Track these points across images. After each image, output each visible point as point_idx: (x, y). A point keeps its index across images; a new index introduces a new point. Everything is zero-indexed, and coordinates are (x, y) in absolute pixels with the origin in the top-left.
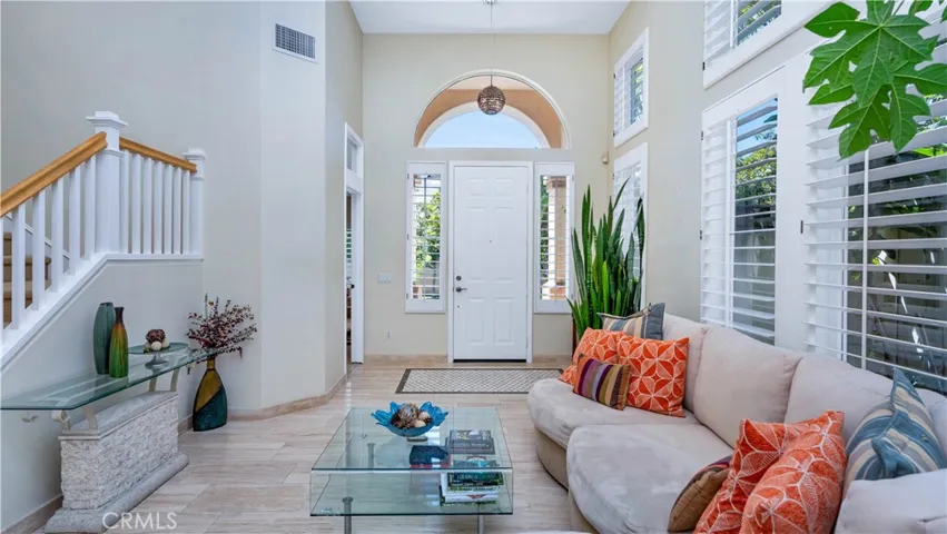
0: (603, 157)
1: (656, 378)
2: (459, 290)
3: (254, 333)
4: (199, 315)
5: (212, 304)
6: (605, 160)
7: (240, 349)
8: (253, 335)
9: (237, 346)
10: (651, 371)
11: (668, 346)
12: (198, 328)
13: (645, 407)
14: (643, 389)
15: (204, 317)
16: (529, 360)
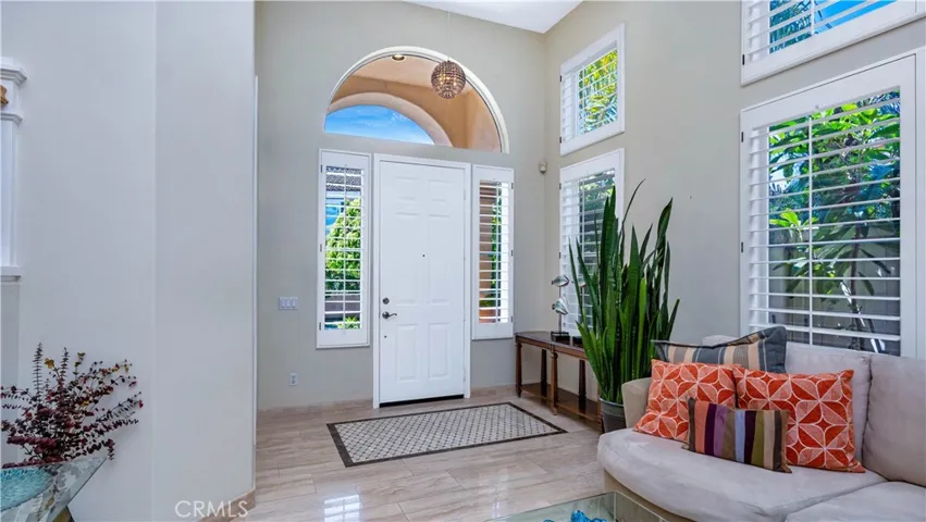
0: (540, 166)
1: (823, 425)
2: (387, 316)
3: (137, 409)
4: (21, 387)
5: (50, 363)
6: (543, 169)
7: (109, 444)
8: (138, 414)
9: (105, 438)
10: (813, 416)
11: (833, 382)
12: (20, 415)
13: (816, 464)
14: (806, 439)
15: (33, 393)
16: (467, 396)
